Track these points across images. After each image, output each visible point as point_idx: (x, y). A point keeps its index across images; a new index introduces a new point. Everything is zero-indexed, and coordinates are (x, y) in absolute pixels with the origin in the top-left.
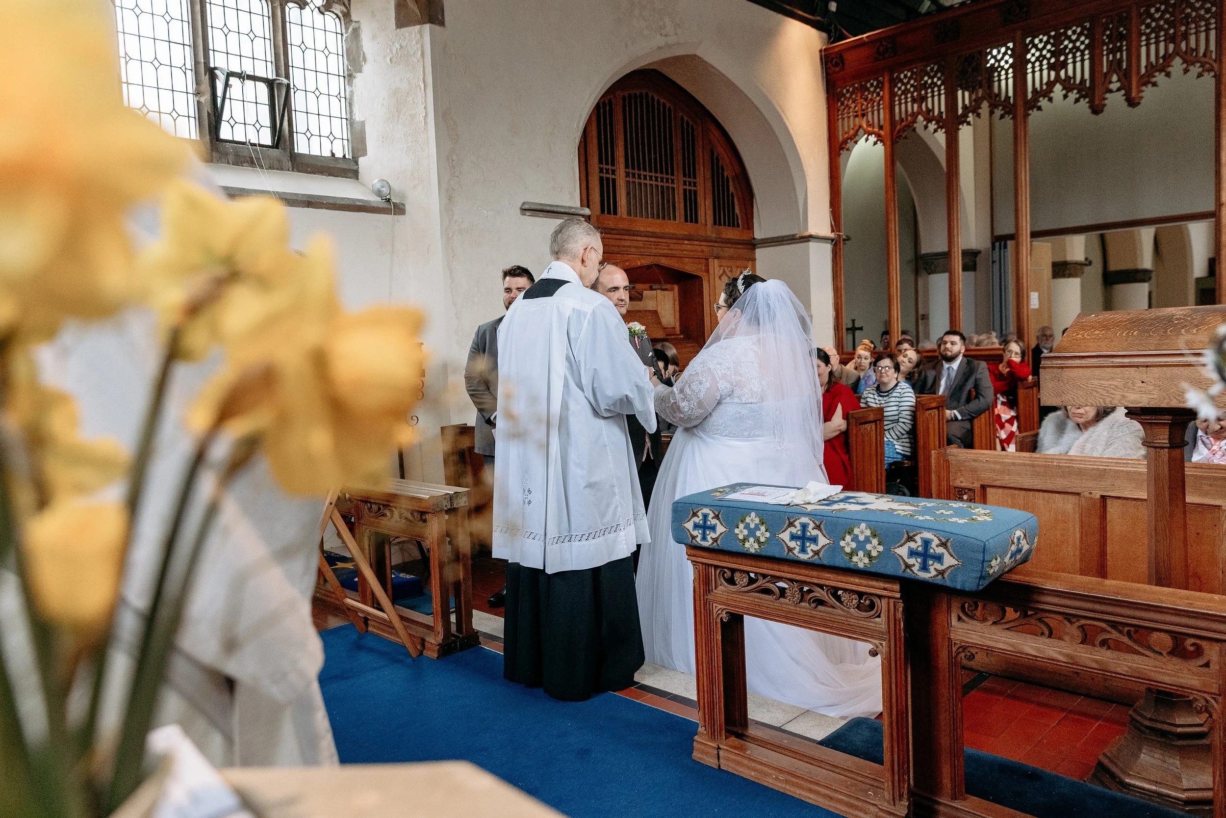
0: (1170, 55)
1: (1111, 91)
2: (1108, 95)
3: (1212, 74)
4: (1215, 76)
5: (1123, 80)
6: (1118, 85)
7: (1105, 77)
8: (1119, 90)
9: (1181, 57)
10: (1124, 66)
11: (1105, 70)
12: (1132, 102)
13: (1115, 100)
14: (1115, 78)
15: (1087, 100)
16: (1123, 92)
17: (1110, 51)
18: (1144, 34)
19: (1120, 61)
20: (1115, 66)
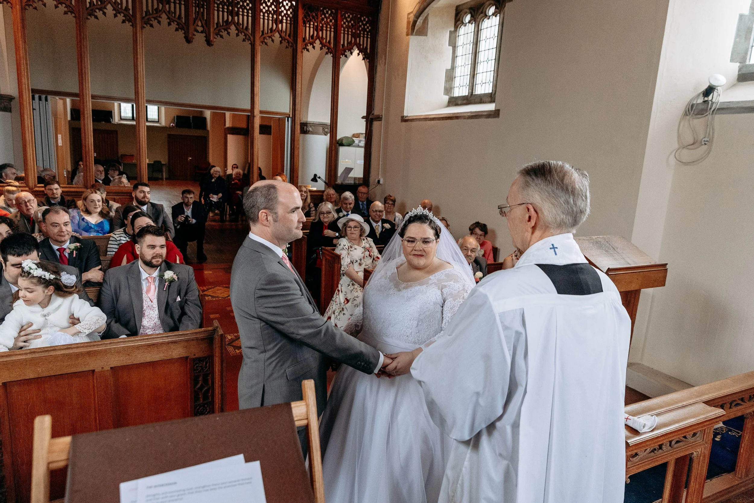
0: (230, 23)
1: (197, 31)
2: (195, 33)
3: (250, 42)
4: (251, 44)
5: (205, 27)
6: (201, 29)
7: (194, 22)
8: (202, 32)
9: (235, 26)
10: (205, 18)
11: (194, 17)
12: (209, 43)
13: (199, 38)
14: (200, 24)
15: (183, 32)
16: (204, 35)
17: (198, 6)
18: (217, 3)
19: (203, 13)
20: (200, 16)
